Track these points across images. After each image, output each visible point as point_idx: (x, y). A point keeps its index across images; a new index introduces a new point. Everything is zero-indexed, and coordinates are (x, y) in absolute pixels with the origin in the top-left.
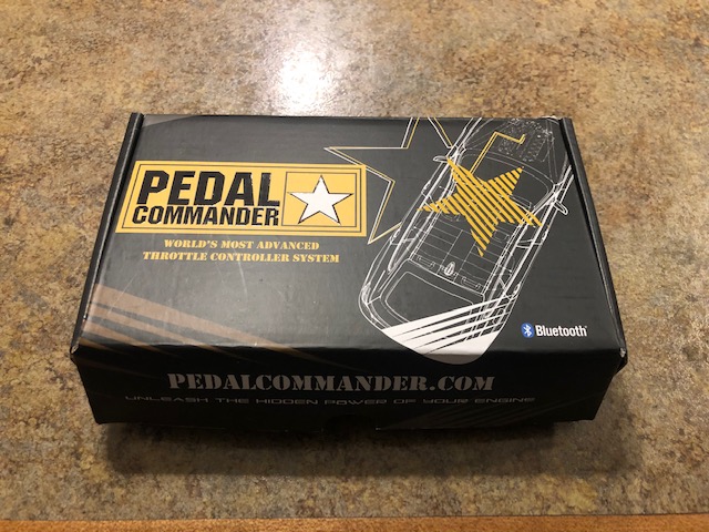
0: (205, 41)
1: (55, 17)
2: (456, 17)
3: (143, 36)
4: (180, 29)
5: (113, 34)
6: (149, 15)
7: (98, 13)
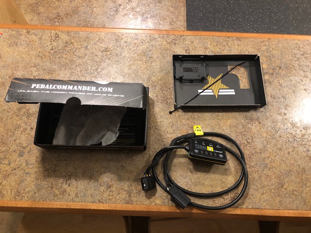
0: (81, 71)
1: (38, 61)
2: (153, 64)
3: (63, 68)
4: (74, 66)
5: (55, 67)
6: (65, 61)
7: (50, 60)
